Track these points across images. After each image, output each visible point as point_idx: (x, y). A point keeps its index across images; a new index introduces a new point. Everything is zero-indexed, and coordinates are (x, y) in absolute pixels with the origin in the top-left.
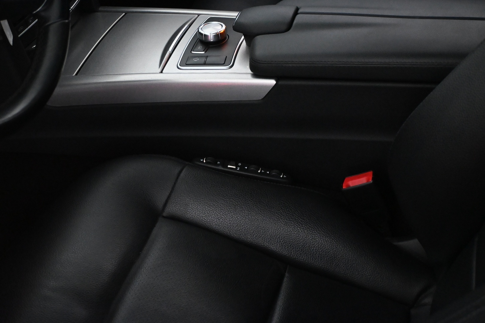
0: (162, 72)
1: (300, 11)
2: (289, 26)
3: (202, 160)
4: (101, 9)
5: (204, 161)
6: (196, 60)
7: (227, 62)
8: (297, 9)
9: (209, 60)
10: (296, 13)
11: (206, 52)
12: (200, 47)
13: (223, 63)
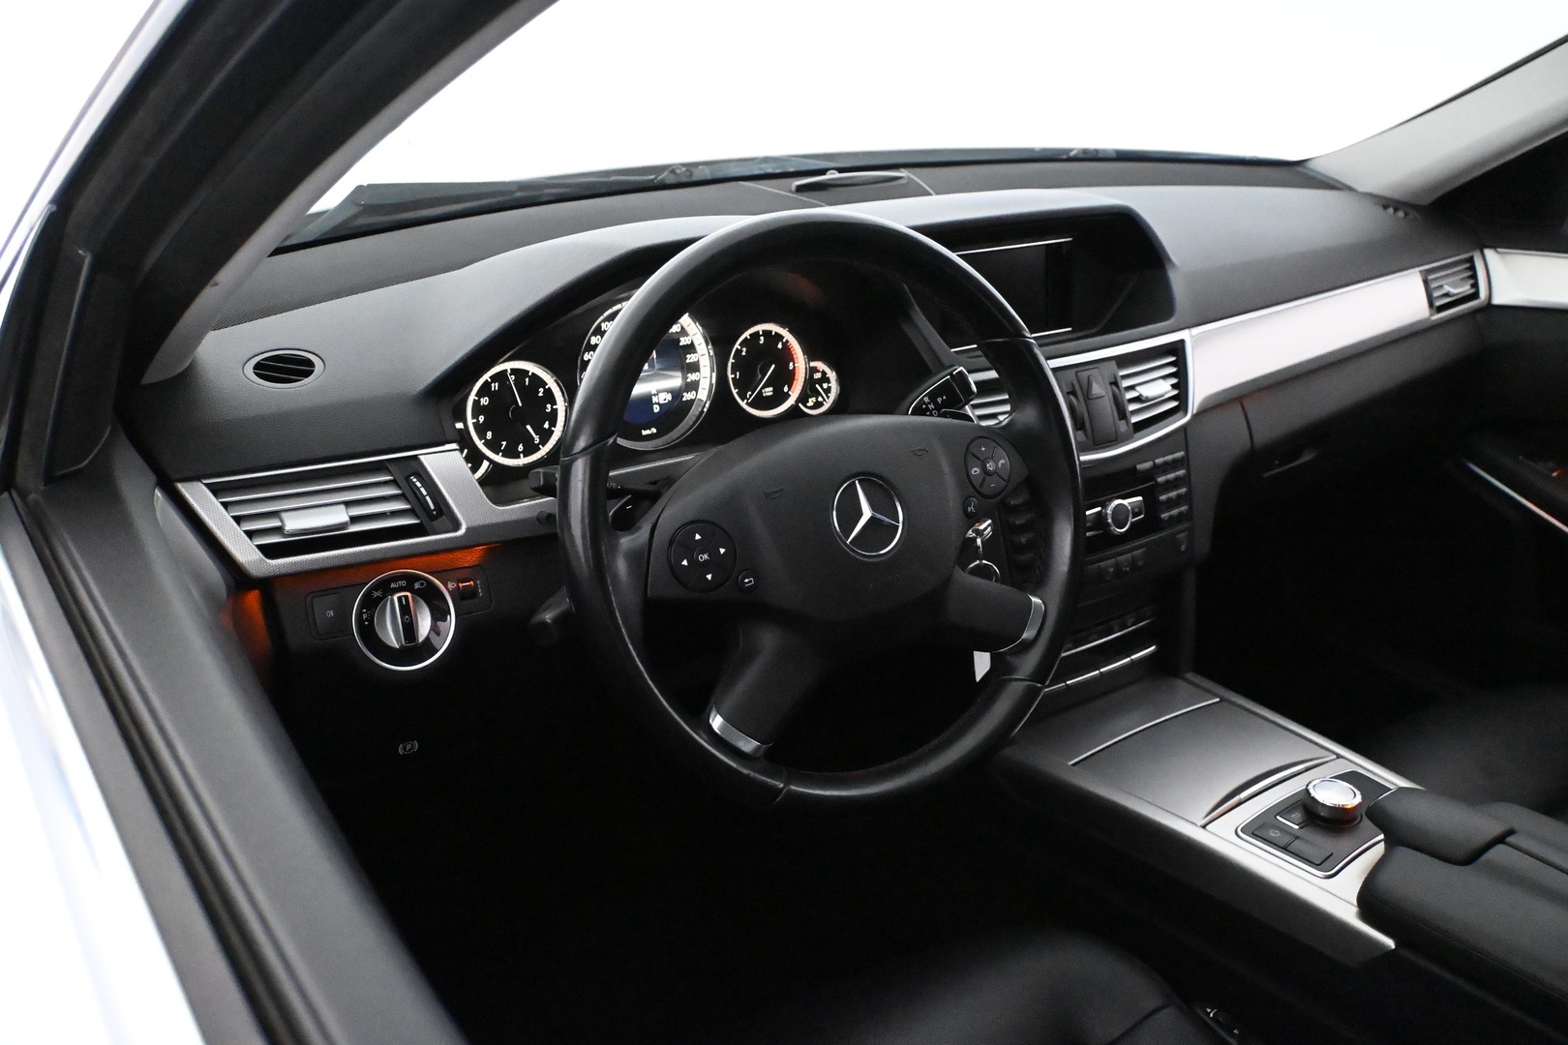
0: (1204, 827)
1: (1510, 839)
2: (1471, 857)
3: (1209, 1010)
4: (1190, 676)
5: (1211, 1015)
6: (1273, 834)
7: (1327, 865)
8: (1511, 832)
9: (1297, 845)
10: (1500, 840)
11: (1301, 828)
12: (1297, 815)
13: (1318, 863)
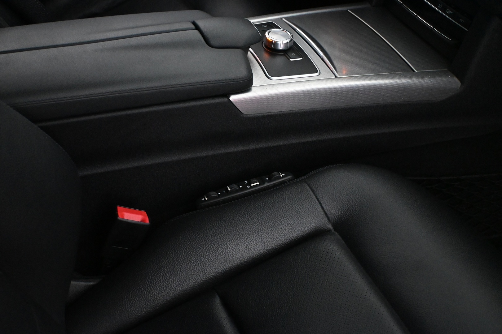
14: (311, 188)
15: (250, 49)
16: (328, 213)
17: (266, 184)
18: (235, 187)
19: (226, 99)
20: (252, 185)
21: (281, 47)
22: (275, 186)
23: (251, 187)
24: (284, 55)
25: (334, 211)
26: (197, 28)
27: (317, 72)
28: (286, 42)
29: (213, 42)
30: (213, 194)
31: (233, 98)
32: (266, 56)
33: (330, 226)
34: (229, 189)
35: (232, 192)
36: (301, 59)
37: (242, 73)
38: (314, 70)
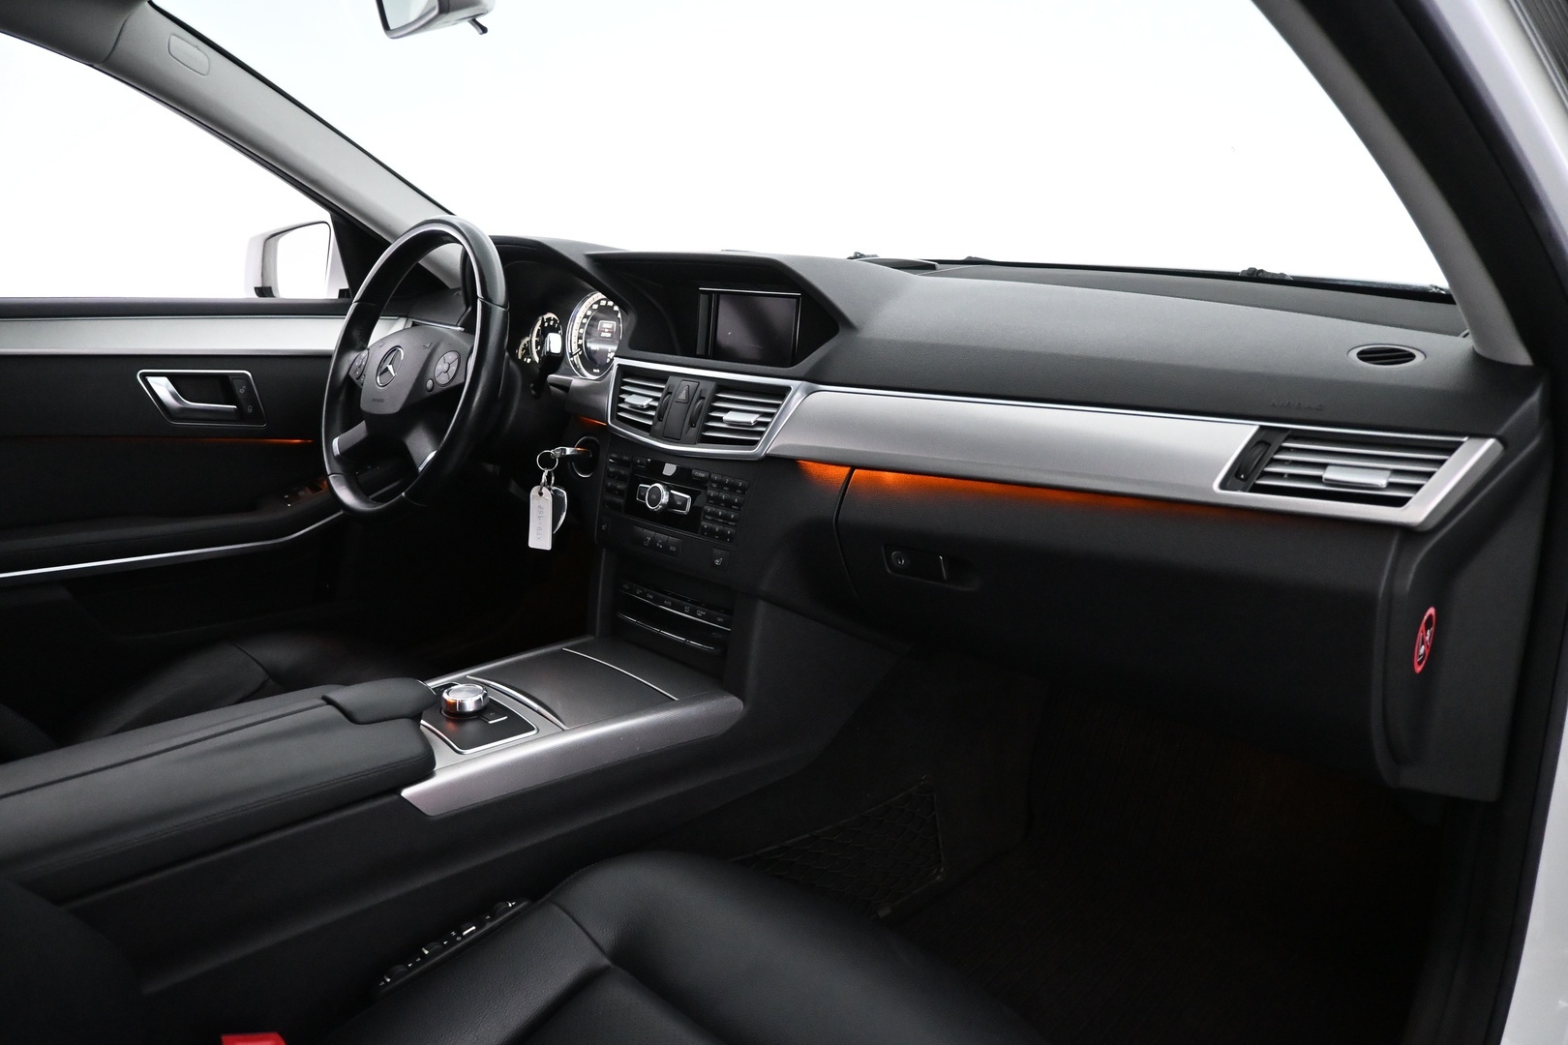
14: (561, 907)
15: (422, 722)
16: (598, 939)
17: (489, 926)
18: (436, 946)
19: (395, 797)
20: (465, 933)
21: (470, 706)
22: (502, 924)
23: (464, 937)
24: (478, 719)
25: (606, 936)
26: (329, 702)
27: (533, 729)
28: (477, 698)
29: (360, 717)
30: (400, 969)
31: (406, 793)
32: (451, 726)
33: (606, 962)
34: (426, 952)
35: (432, 955)
36: (505, 718)
37: (414, 749)
38: (529, 728)
